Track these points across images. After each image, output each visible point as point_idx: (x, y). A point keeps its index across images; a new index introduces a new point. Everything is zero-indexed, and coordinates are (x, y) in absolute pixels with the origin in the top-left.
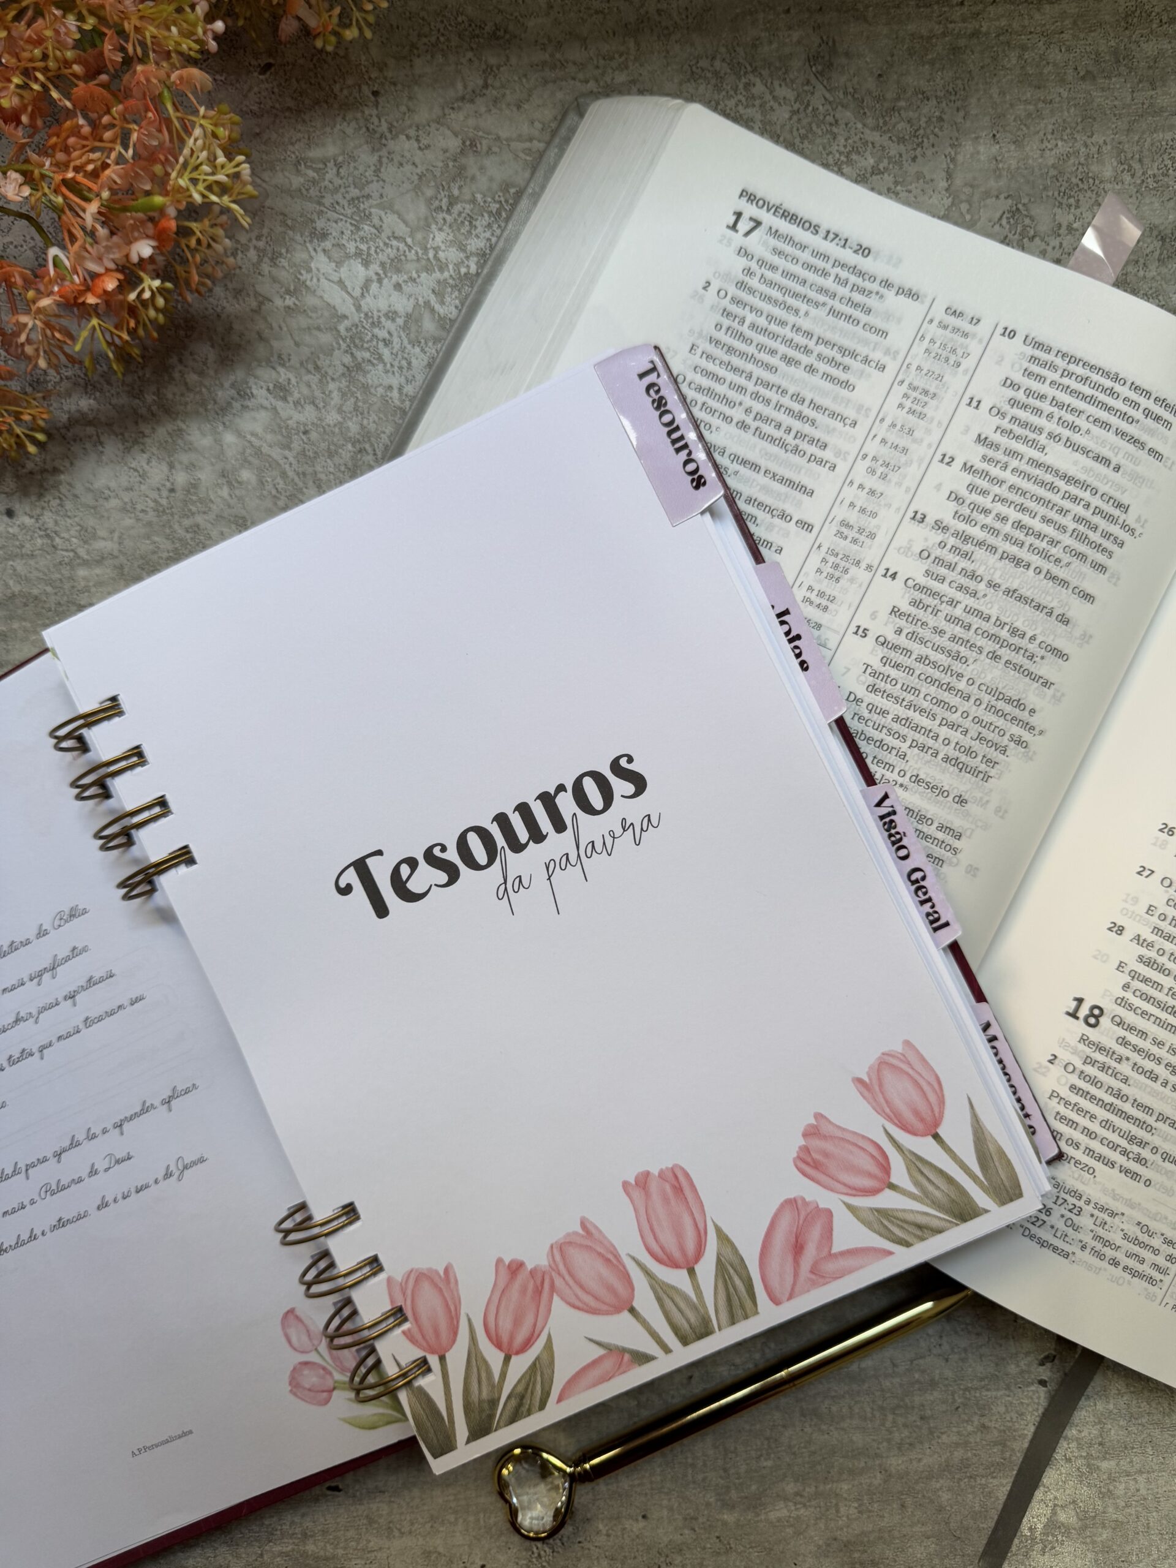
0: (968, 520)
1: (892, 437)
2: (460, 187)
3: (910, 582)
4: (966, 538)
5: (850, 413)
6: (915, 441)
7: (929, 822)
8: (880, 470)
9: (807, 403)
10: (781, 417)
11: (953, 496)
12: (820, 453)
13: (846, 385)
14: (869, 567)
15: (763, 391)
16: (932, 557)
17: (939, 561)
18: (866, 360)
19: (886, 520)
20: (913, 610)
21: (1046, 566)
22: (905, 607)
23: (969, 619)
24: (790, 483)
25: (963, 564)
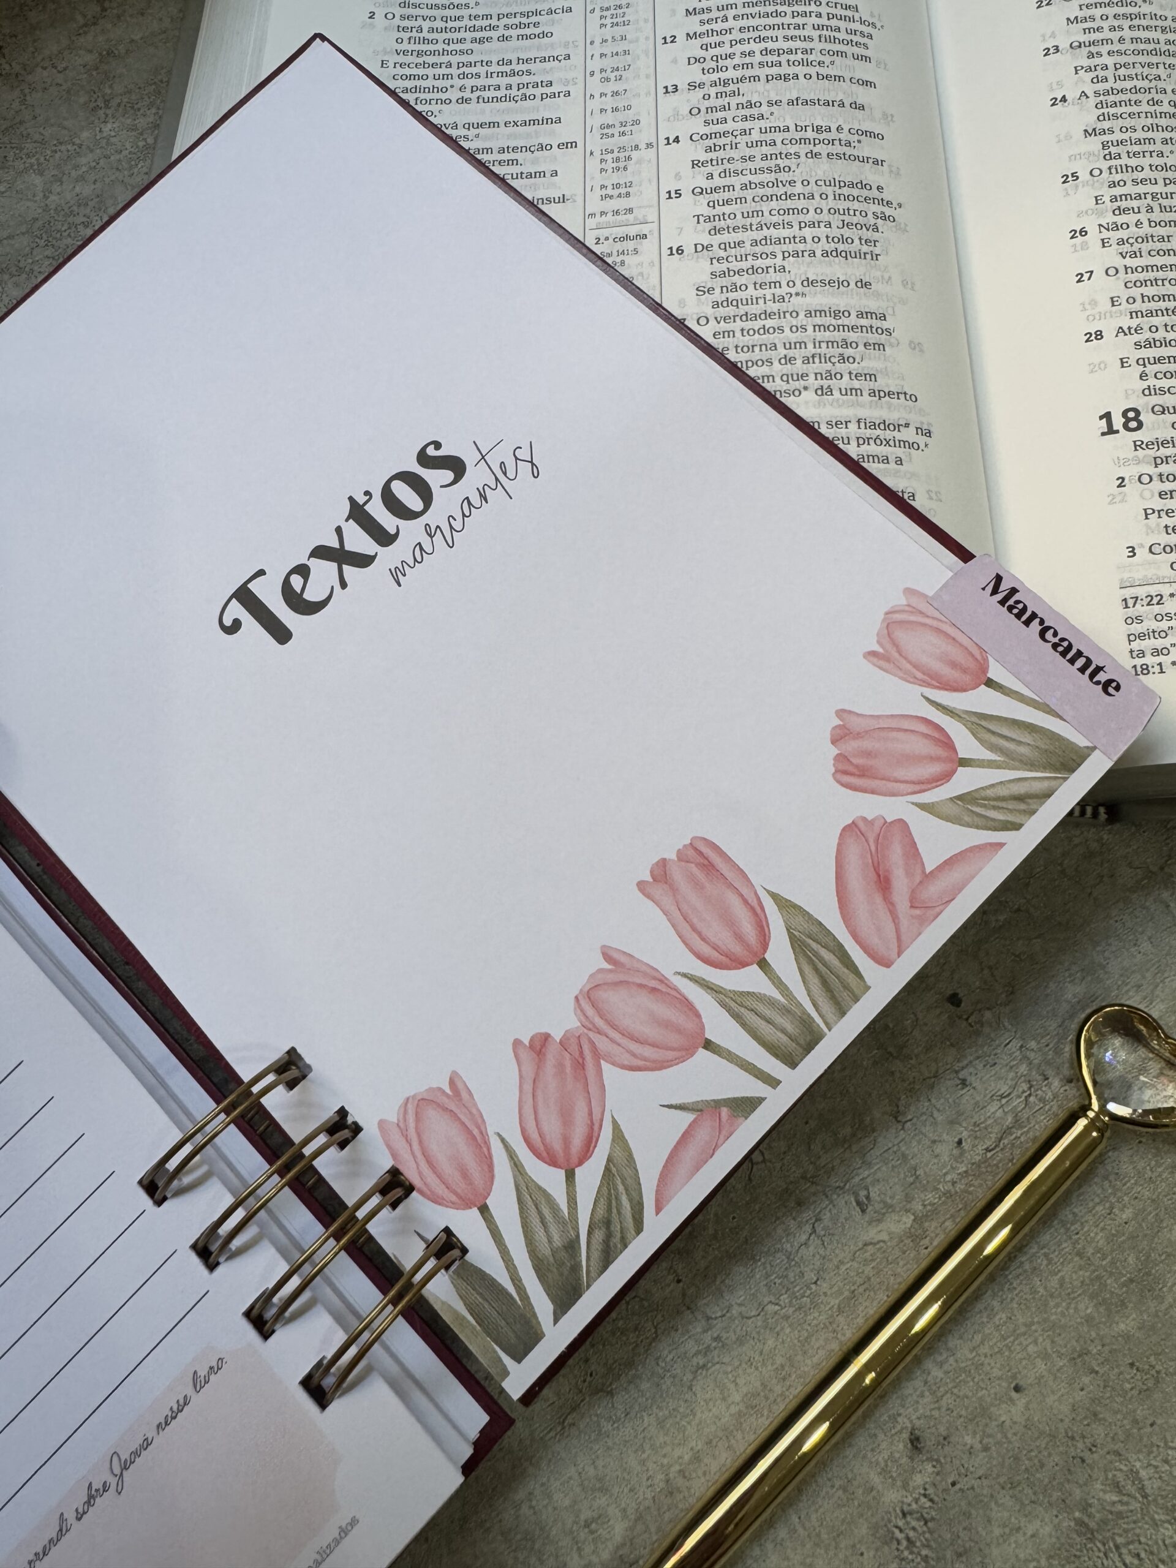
0: (718, 69)
1: (608, 49)
2: (111, 87)
3: (695, 137)
4: (726, 83)
5: (560, 51)
6: (630, 42)
7: (846, 314)
8: (612, 76)
9: (515, 62)
10: (495, 81)
11: (692, 61)
12: (548, 90)
13: (544, 35)
14: (649, 145)
15: (467, 70)
16: (703, 110)
17: (710, 110)
18: (551, 12)
19: (642, 107)
20: (713, 155)
21: (812, 71)
22: (703, 157)
23: (768, 137)
24: (534, 122)
25: (734, 101)
